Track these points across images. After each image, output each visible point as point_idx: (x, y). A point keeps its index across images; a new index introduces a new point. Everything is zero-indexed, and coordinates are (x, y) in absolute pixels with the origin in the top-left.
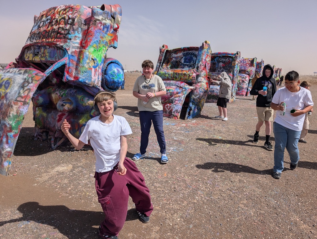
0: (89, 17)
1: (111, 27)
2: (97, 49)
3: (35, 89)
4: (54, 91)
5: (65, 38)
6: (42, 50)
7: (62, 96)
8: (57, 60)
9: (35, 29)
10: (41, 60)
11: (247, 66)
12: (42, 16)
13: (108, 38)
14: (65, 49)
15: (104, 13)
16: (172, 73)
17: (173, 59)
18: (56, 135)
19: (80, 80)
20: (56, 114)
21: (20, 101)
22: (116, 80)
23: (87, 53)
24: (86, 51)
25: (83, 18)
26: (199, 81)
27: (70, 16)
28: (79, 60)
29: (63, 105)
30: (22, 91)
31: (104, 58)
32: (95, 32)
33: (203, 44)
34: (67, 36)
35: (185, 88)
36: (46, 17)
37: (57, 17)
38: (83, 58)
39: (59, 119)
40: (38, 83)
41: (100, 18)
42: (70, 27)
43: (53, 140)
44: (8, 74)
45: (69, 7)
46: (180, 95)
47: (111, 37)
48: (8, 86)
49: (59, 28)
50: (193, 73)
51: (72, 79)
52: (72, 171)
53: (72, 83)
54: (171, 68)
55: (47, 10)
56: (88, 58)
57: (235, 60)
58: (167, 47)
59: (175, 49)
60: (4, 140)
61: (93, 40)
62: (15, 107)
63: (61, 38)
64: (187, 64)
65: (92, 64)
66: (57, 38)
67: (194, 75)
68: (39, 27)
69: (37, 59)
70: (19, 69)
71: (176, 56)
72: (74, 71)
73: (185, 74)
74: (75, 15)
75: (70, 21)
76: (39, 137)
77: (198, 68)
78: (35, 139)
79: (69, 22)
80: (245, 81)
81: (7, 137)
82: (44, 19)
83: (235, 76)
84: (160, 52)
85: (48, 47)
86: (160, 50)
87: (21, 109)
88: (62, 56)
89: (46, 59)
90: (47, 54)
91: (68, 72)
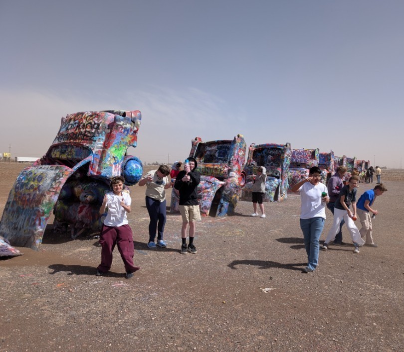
0: (112, 122)
1: (131, 130)
2: (118, 148)
3: (64, 182)
4: (77, 185)
5: (90, 139)
6: (70, 149)
7: (84, 189)
8: (83, 158)
9: (63, 130)
10: (67, 158)
11: (307, 158)
12: (71, 119)
13: (128, 139)
14: (91, 149)
15: (125, 119)
16: (204, 167)
17: (207, 152)
18: (76, 226)
19: (102, 174)
20: (78, 207)
21: (52, 191)
22: (134, 175)
23: (109, 152)
24: (108, 150)
25: (107, 123)
26: (231, 176)
27: (96, 122)
28: (102, 158)
29: (85, 196)
30: (54, 183)
31: (124, 155)
32: (117, 135)
33: (235, 138)
34: (92, 139)
35: (215, 184)
36: (75, 120)
37: (84, 122)
38: (105, 156)
39: (80, 210)
40: (67, 177)
41: (121, 123)
42: (95, 131)
43: (73, 230)
44: (41, 170)
45: (95, 114)
46: (209, 190)
47: (131, 138)
48: (41, 180)
49: (85, 131)
50: (224, 168)
51: (95, 174)
52: (91, 250)
53: (94, 177)
54: (205, 162)
55: (75, 114)
56: (109, 156)
57: (283, 153)
58: (200, 139)
59: (209, 142)
60: (37, 222)
61: (115, 142)
62: (48, 196)
63: (87, 140)
64: (221, 158)
65: (113, 161)
66: (83, 139)
67: (226, 169)
68: (67, 129)
69: (64, 157)
70: (51, 165)
71: (210, 149)
72: (97, 167)
73: (216, 169)
74: (100, 121)
75: (96, 125)
76: (59, 229)
77: (230, 162)
78: (54, 232)
79: (95, 127)
80: (305, 177)
81: (40, 220)
82: (72, 122)
83: (285, 171)
84: (193, 145)
85: (75, 147)
86: (193, 143)
87: (53, 198)
88: (87, 155)
89: (73, 156)
90: (74, 153)
91: (92, 168)
